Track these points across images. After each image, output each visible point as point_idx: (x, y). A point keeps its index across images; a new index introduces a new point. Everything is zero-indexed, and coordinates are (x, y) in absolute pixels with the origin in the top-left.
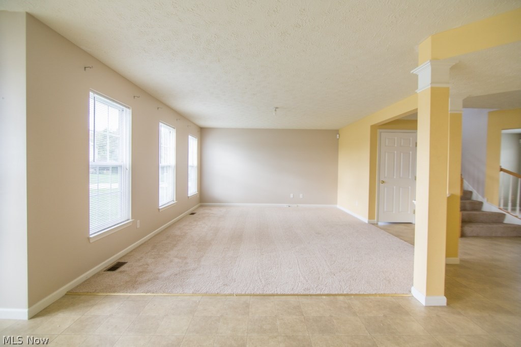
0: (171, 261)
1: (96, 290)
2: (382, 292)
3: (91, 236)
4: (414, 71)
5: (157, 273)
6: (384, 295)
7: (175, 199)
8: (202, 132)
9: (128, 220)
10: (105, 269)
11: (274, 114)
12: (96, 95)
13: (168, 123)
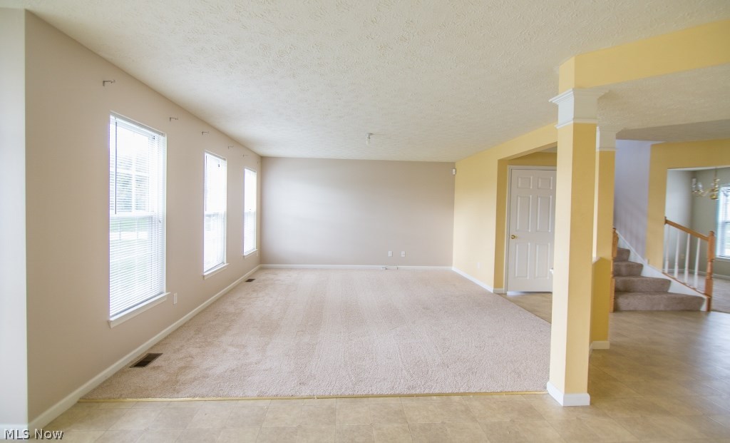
0: (225, 351)
1: (121, 395)
2: (510, 389)
3: (112, 319)
4: (554, 100)
5: (206, 369)
6: (512, 393)
7: (225, 262)
8: (264, 163)
9: (161, 293)
10: (131, 364)
11: (367, 142)
12: (118, 120)
13: (216, 154)
